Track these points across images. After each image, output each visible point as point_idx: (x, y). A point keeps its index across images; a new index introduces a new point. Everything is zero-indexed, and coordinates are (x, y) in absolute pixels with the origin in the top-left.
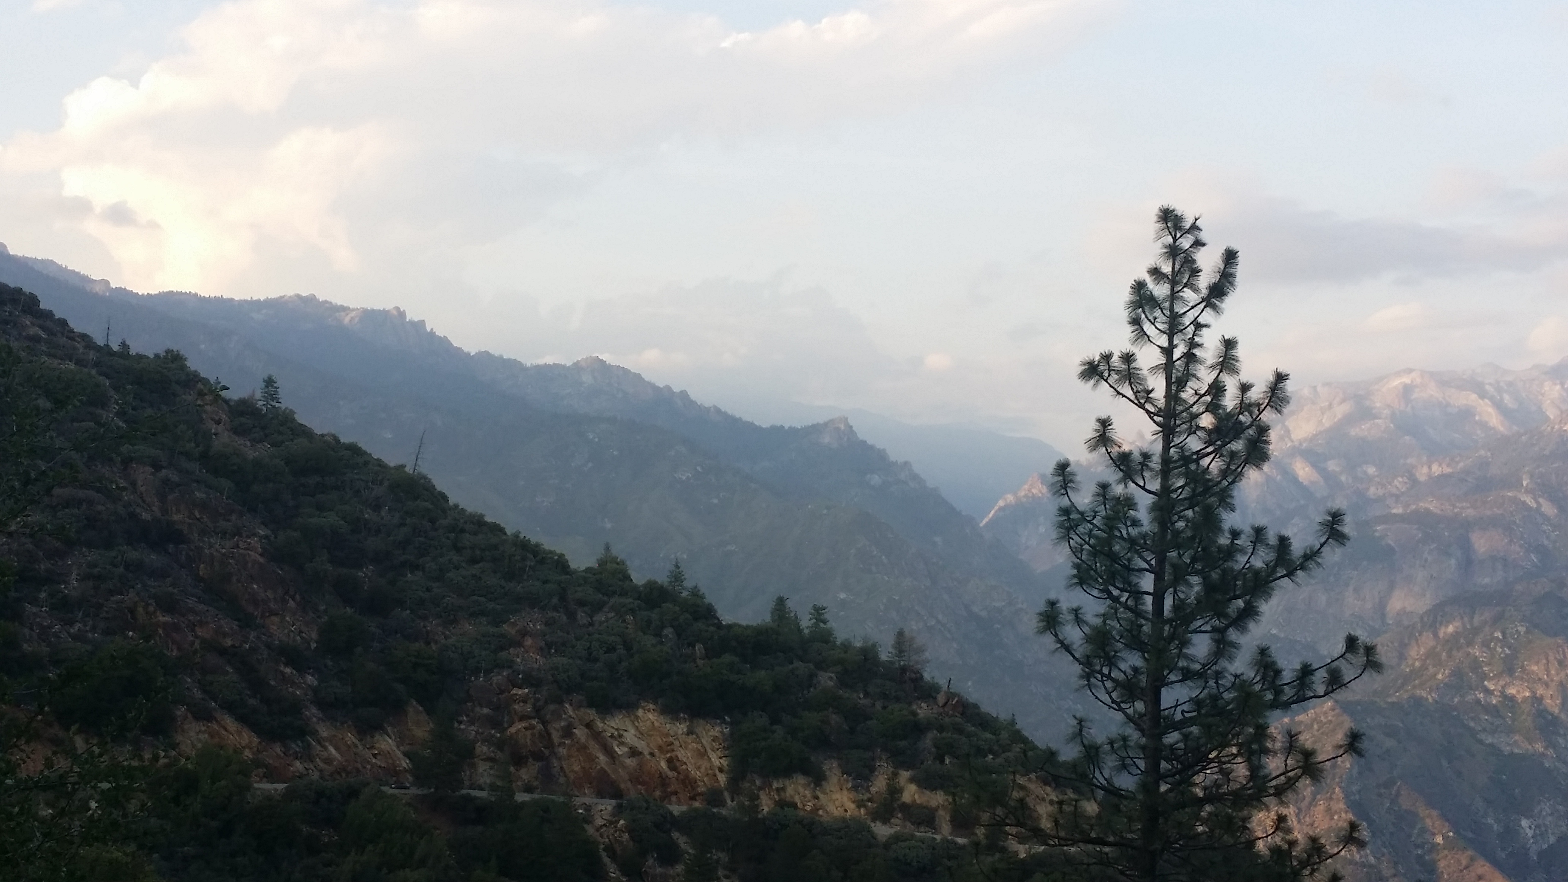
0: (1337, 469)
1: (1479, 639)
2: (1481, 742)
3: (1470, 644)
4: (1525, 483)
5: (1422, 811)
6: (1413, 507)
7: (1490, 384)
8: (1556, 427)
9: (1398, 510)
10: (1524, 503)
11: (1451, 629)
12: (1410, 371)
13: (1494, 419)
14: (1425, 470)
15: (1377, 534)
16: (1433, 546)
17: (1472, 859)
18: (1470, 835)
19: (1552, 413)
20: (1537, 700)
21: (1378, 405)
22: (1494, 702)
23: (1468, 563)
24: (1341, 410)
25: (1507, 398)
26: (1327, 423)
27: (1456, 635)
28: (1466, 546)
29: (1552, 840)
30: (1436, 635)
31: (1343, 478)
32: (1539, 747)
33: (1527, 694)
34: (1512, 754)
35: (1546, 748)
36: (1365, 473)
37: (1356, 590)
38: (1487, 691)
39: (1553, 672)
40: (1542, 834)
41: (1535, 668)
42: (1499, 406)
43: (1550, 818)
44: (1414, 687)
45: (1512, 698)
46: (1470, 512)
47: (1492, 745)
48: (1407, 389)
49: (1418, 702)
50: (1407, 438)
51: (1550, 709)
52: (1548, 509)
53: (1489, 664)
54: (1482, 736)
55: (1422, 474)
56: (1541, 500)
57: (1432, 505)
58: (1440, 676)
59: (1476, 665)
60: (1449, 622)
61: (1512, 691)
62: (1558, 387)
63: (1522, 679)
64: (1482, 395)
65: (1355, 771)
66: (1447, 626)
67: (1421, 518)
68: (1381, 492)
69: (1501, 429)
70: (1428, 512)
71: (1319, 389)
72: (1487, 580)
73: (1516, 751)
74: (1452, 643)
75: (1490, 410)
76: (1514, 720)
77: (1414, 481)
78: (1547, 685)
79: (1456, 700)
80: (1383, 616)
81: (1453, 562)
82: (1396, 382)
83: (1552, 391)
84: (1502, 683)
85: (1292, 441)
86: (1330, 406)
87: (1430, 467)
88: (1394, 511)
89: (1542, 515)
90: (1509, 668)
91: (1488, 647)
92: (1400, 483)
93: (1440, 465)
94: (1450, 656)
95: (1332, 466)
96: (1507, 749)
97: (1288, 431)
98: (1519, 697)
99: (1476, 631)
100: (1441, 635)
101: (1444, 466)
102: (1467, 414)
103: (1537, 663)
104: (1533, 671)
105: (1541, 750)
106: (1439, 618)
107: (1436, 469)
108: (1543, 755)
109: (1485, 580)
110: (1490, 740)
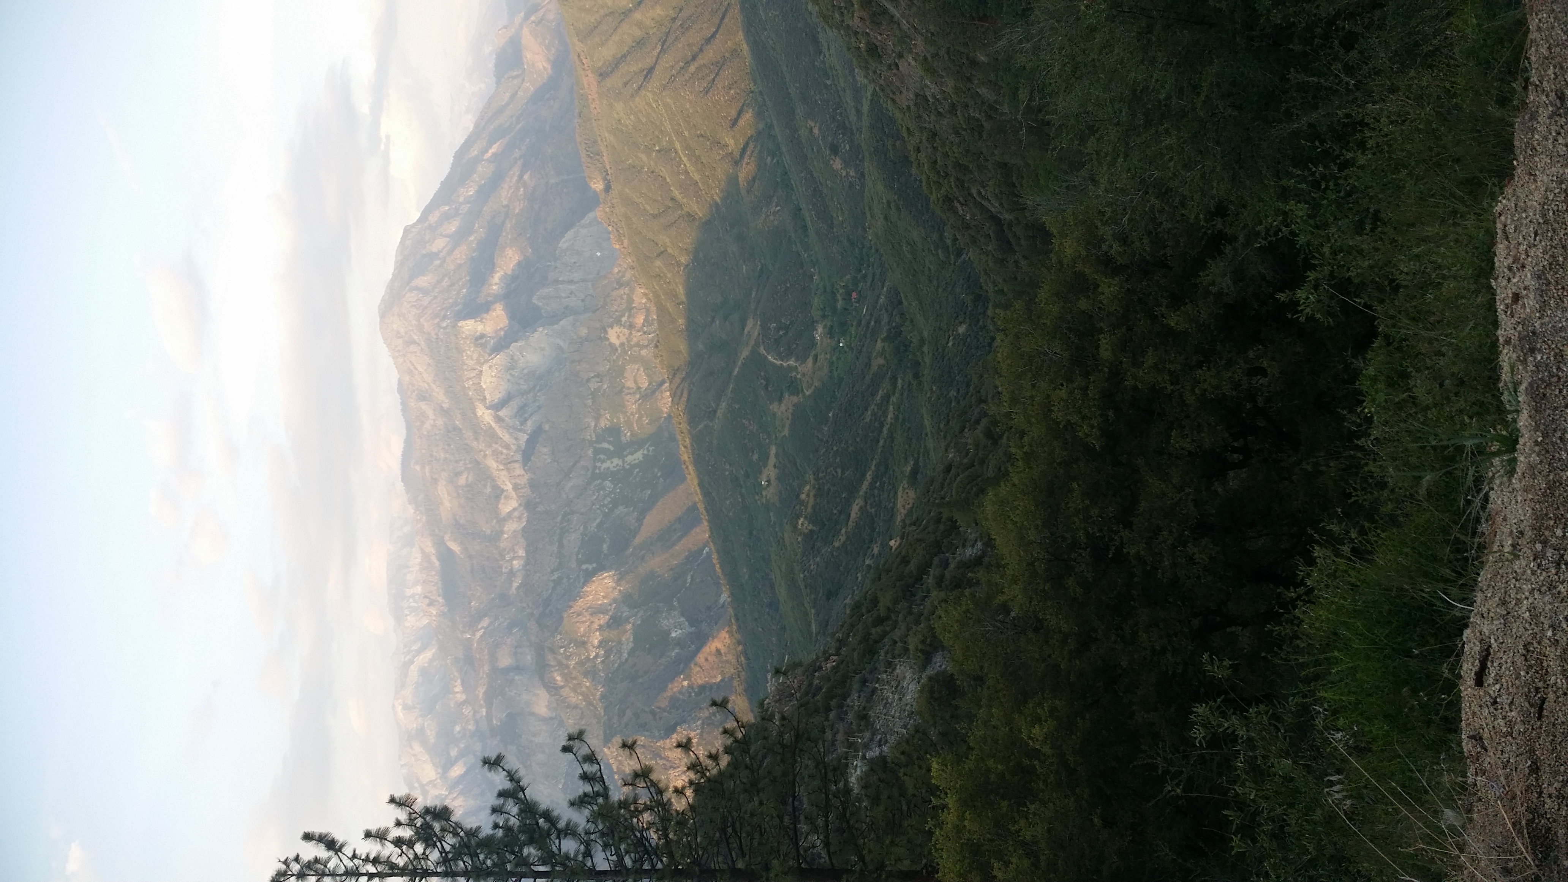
0: (456, 749)
1: (565, 662)
2: (627, 660)
3: (568, 667)
4: (469, 636)
5: (669, 693)
6: (482, 702)
7: (405, 658)
8: (434, 618)
9: (484, 712)
10: (481, 636)
11: (558, 678)
12: (394, 706)
13: (428, 654)
14: (458, 695)
15: (499, 724)
16: (507, 689)
17: (696, 664)
18: (682, 666)
19: (425, 621)
20: (601, 628)
21: (415, 726)
22: (603, 652)
23: (518, 669)
24: (417, 748)
25: (414, 648)
26: (425, 757)
27: (563, 675)
28: (507, 670)
29: (682, 619)
30: (562, 687)
31: (462, 746)
32: (629, 626)
33: (598, 633)
34: (634, 642)
35: (630, 623)
36: (459, 732)
37: (534, 736)
38: (597, 656)
39: (584, 619)
40: (680, 625)
41: (582, 629)
42: (419, 652)
43: (670, 620)
44: (594, 699)
45: (600, 642)
46: (486, 668)
47: (629, 654)
48: (405, 707)
49: (603, 696)
50: (437, 707)
51: (607, 620)
52: (485, 622)
53: (580, 656)
54: (623, 659)
55: (461, 697)
56: (479, 627)
57: (481, 691)
58: (588, 684)
59: (581, 663)
60: (555, 679)
61: (596, 642)
62: (409, 618)
63: (589, 637)
64: (411, 662)
65: (647, 733)
66: (557, 680)
67: (489, 698)
68: (472, 722)
69: (434, 650)
70: (485, 693)
71: (402, 763)
72: (529, 657)
73: (632, 640)
74: (567, 677)
75: (421, 657)
76: (613, 641)
77: (464, 702)
78: (592, 622)
79: (602, 675)
80: (551, 719)
81: (517, 678)
82: (401, 714)
83: (411, 621)
84: (591, 648)
85: (436, 779)
86: (415, 755)
87: (458, 692)
88: (484, 714)
89: (489, 625)
90: (582, 644)
91: (570, 656)
92: (467, 711)
93: (456, 686)
94: (575, 678)
95: (454, 753)
96: (631, 645)
97: (431, 782)
98: (600, 638)
99: (560, 664)
100: (563, 684)
101: (456, 684)
102: (423, 672)
103: (579, 628)
104: (584, 630)
105: (631, 625)
106: (552, 685)
107: (458, 689)
108: (633, 625)
109: (529, 658)
110: (625, 655)
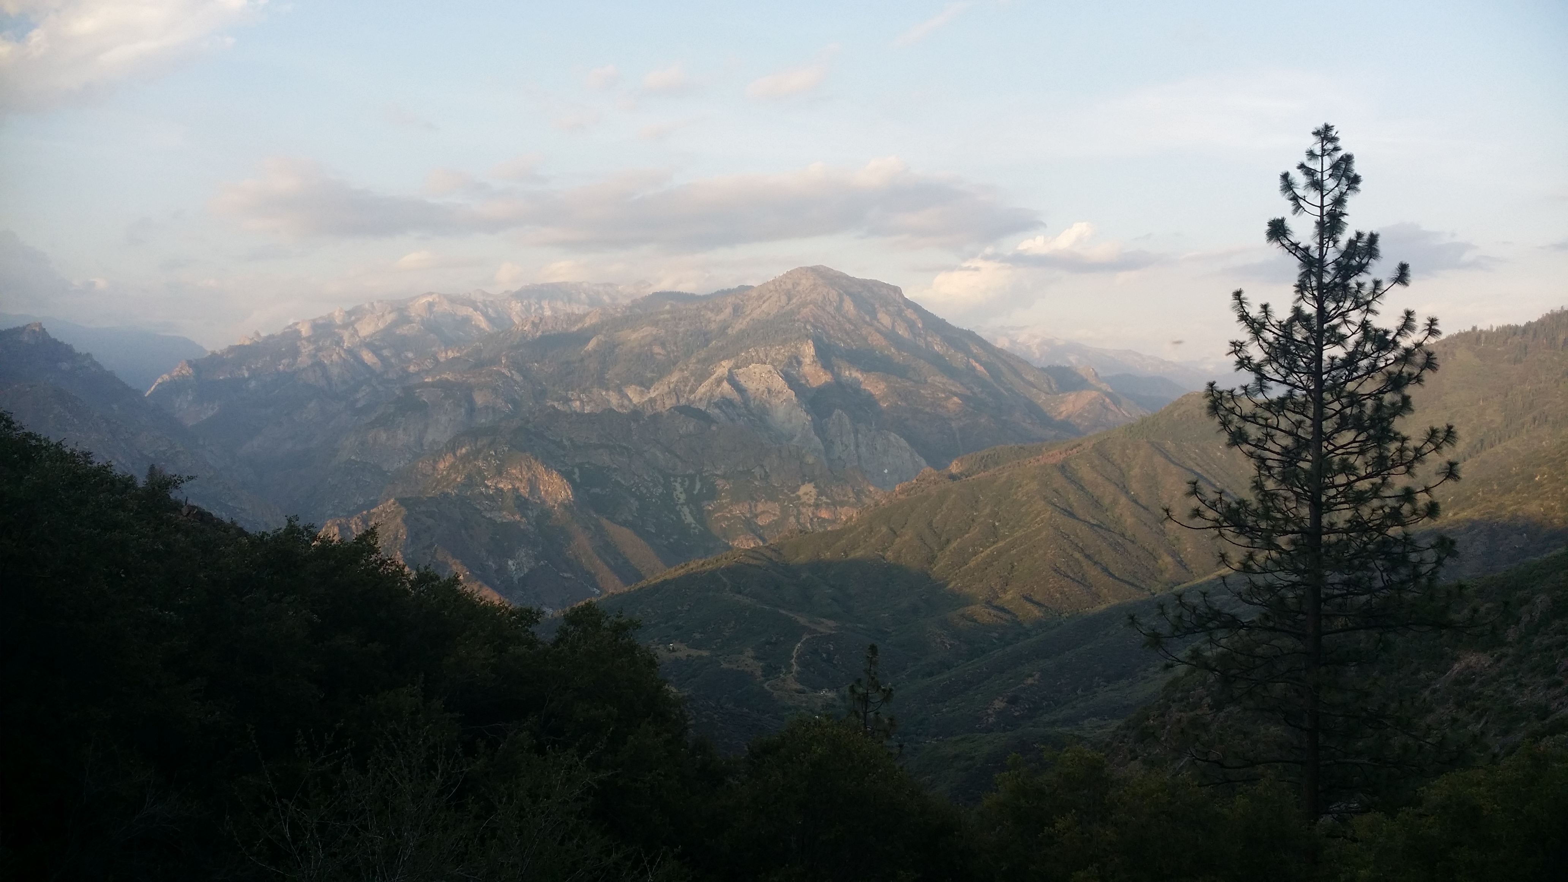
0: (389, 355)
1: (481, 456)
2: (484, 517)
3: (476, 459)
4: (503, 362)
5: (450, 561)
6: (438, 377)
7: (479, 302)
8: (520, 328)
9: (428, 380)
10: (503, 374)
11: (464, 451)
12: (431, 294)
13: (483, 324)
14: (444, 355)
15: (416, 395)
16: (451, 401)
17: (481, 587)
18: (479, 572)
19: (517, 320)
20: (516, 490)
21: (413, 315)
22: (491, 493)
23: (472, 410)
24: (390, 318)
25: (490, 311)
26: (381, 326)
27: (467, 455)
28: (471, 401)
29: (526, 570)
30: (455, 455)
31: (393, 360)
32: (517, 517)
33: (510, 487)
34: (502, 523)
35: (521, 518)
36: (406, 357)
37: (404, 430)
38: (487, 487)
39: (524, 473)
40: (520, 568)
41: (514, 471)
42: (486, 315)
43: (524, 559)
44: (443, 487)
45: (502, 490)
46: (472, 380)
47: (490, 518)
48: (431, 305)
49: (446, 495)
50: (432, 335)
51: (522, 494)
52: (518, 377)
53: (487, 471)
54: (484, 513)
55: (442, 357)
56: (513, 372)
57: (448, 376)
58: (459, 480)
59: (480, 472)
60: (462, 447)
61: (501, 485)
62: (520, 304)
63: (506, 478)
64: (476, 309)
65: (410, 540)
66: (461, 449)
67: (443, 385)
68: (417, 369)
69: (488, 330)
70: (447, 380)
71: (375, 304)
72: (483, 421)
73: (505, 521)
74: (465, 459)
75: (481, 318)
76: (502, 502)
77: (437, 361)
78: (521, 481)
79: (469, 493)
80: (422, 445)
81: (463, 410)
82: (424, 300)
83: (516, 307)
84: (495, 481)
85: (359, 337)
86: (383, 315)
87: (447, 354)
88: (426, 380)
89: (515, 381)
90: (499, 472)
91: (487, 460)
92: (428, 364)
93: (453, 352)
94: (464, 467)
95: (386, 353)
96: (499, 520)
97: (356, 331)
98: (505, 489)
99: (479, 451)
100: (458, 455)
101: (455, 352)
102: (467, 320)
103: (515, 468)
104: (513, 474)
105: (519, 519)
106: (457, 444)
107: (450, 354)
108: (519, 521)
109: (482, 421)
110: (488, 515)
